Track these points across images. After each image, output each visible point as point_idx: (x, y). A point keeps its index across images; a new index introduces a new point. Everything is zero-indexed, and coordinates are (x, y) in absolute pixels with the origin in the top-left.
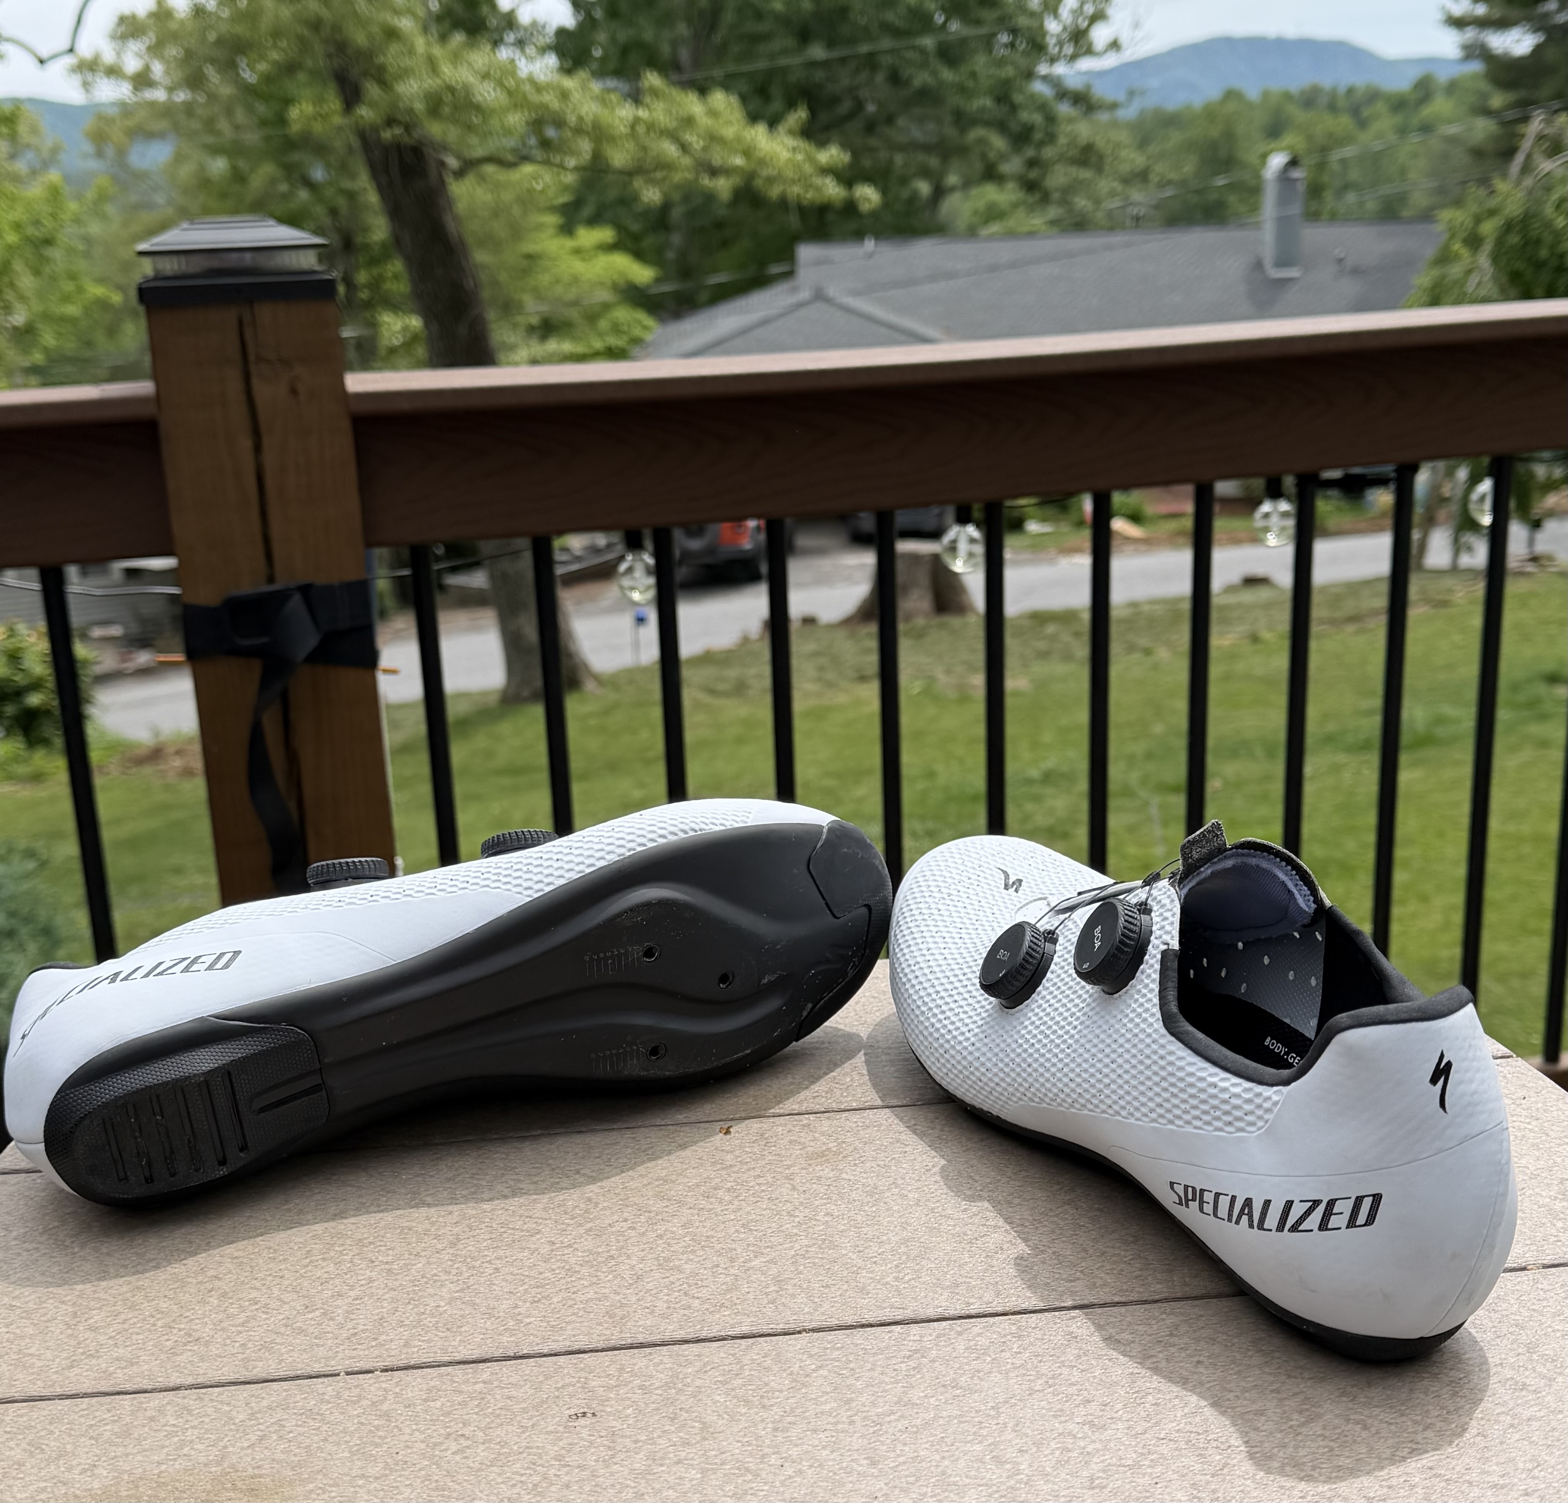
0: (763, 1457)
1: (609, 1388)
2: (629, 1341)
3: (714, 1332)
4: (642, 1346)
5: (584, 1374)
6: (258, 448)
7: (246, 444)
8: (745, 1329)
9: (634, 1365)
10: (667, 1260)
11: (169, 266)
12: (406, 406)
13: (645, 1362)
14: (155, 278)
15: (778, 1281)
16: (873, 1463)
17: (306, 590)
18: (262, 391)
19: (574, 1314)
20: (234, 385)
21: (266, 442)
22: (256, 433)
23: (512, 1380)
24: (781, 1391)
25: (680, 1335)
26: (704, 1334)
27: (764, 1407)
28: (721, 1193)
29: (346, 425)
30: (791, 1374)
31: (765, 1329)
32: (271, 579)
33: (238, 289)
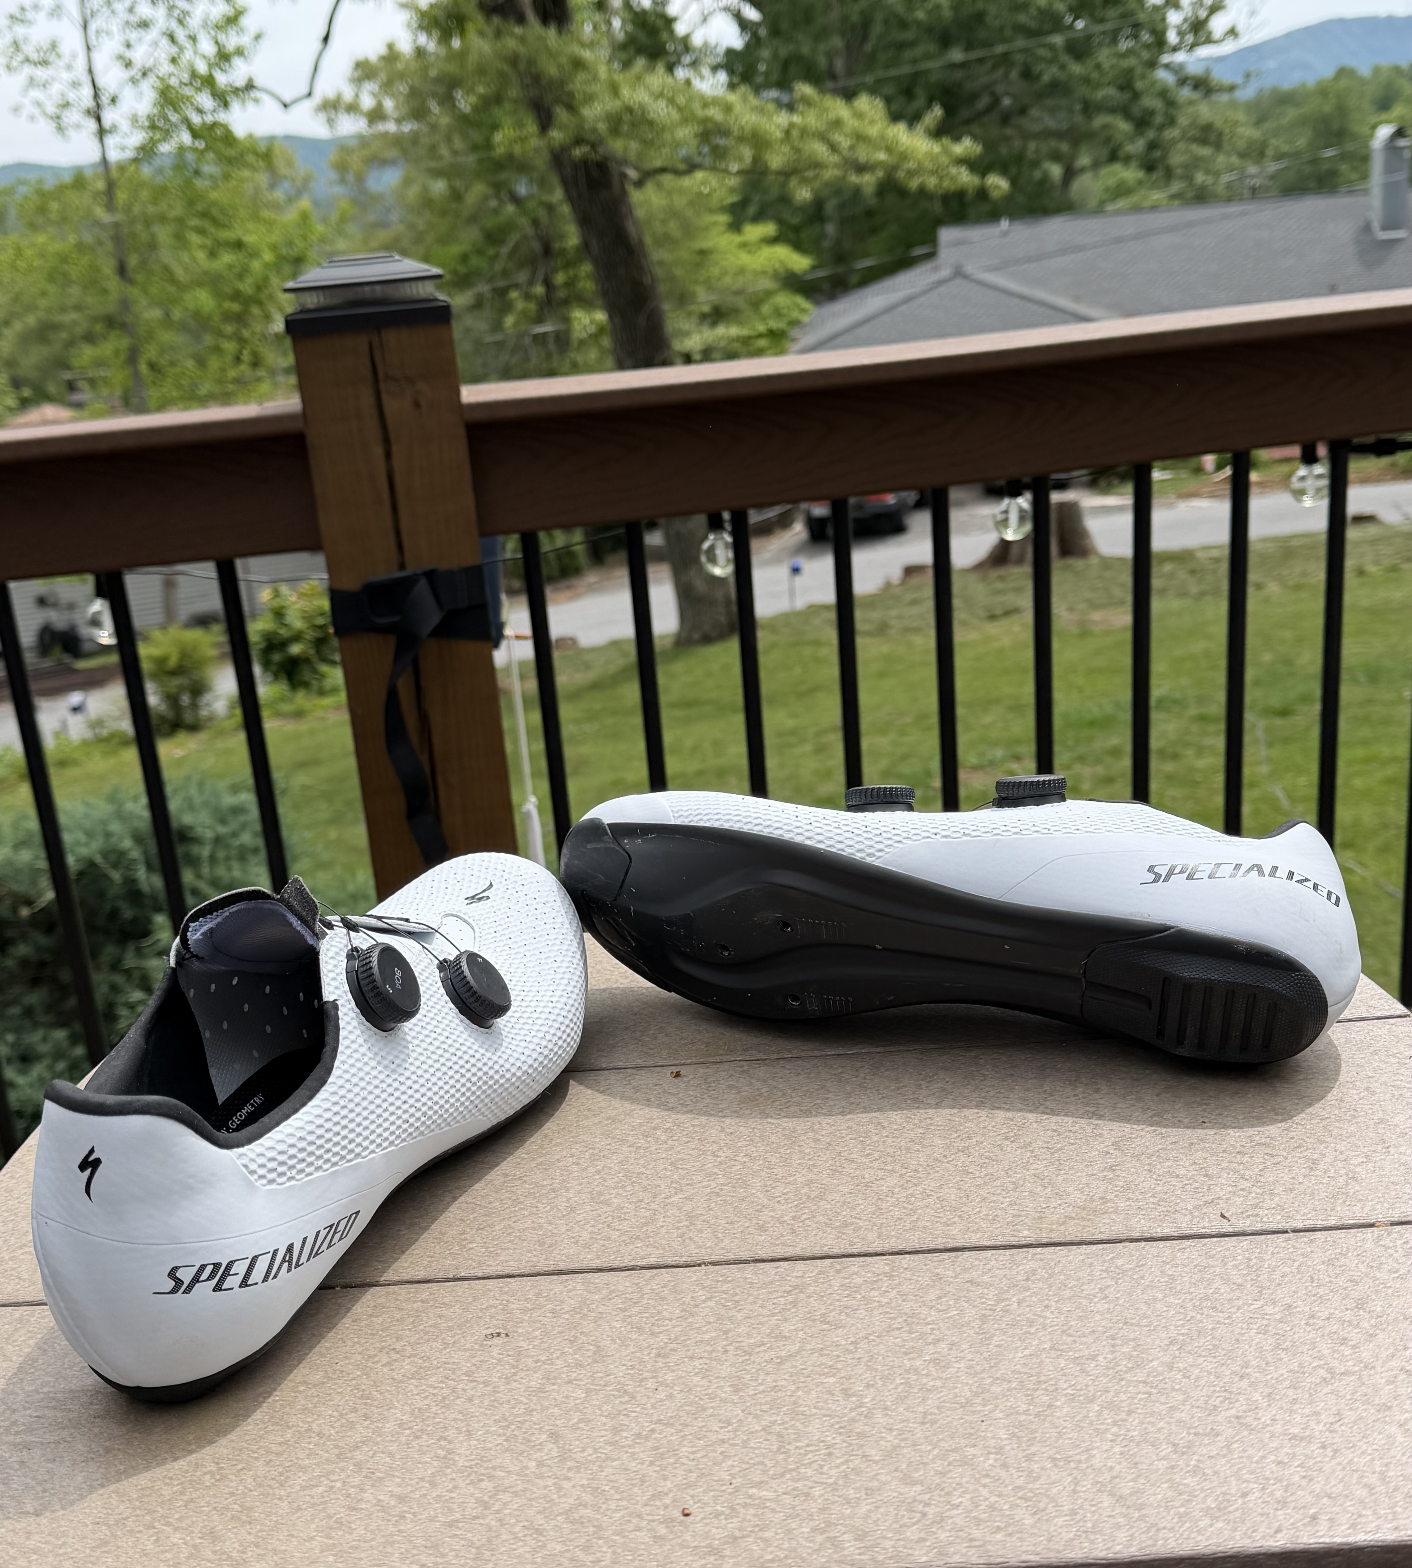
0: (641, 1381)
1: (524, 1311)
2: (552, 1268)
3: (627, 1262)
4: (561, 1273)
5: (506, 1297)
6: (388, 455)
7: (378, 451)
8: (652, 1261)
9: (551, 1290)
10: (600, 1194)
11: (311, 301)
12: (511, 413)
13: (561, 1288)
14: (301, 312)
15: (690, 1217)
16: (736, 1391)
17: (430, 575)
18: (391, 406)
19: (510, 1241)
20: (367, 401)
21: (395, 449)
22: (387, 441)
23: (446, 1300)
24: (671, 1320)
25: (596, 1263)
26: (617, 1264)
27: (653, 1334)
28: (659, 1132)
29: (462, 432)
30: (684, 1303)
31: (670, 1261)
32: (402, 567)
33: (367, 317)
